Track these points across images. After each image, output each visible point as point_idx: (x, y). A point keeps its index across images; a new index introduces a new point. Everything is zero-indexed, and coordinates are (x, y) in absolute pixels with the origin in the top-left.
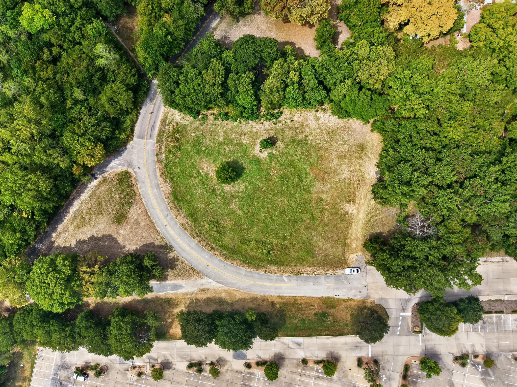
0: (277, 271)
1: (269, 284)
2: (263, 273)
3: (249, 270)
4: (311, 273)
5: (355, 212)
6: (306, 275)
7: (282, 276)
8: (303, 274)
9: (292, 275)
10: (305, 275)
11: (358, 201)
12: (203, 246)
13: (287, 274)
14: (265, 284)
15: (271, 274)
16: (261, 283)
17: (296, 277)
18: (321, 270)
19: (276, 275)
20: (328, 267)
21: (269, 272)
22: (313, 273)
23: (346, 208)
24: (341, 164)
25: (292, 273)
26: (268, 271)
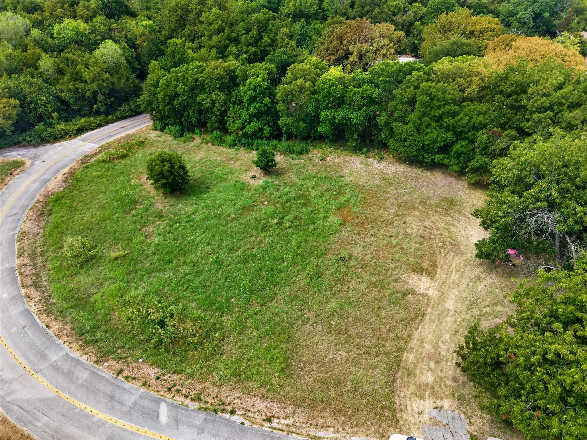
0: (153, 382)
1: (100, 415)
2: (108, 375)
3: (76, 355)
4: (259, 418)
5: (433, 293)
6: (241, 420)
7: (157, 401)
8: (232, 412)
9: (196, 405)
10: (237, 419)
11: (440, 275)
12: (20, 273)
13: (179, 399)
14: (89, 409)
15: (128, 385)
16: (77, 403)
17: (203, 415)
18: (300, 418)
19: (143, 390)
20: (325, 414)
21: (127, 378)
22: (269, 420)
23: (410, 282)
24: (405, 216)
25: (199, 399)
26: (126, 373)
